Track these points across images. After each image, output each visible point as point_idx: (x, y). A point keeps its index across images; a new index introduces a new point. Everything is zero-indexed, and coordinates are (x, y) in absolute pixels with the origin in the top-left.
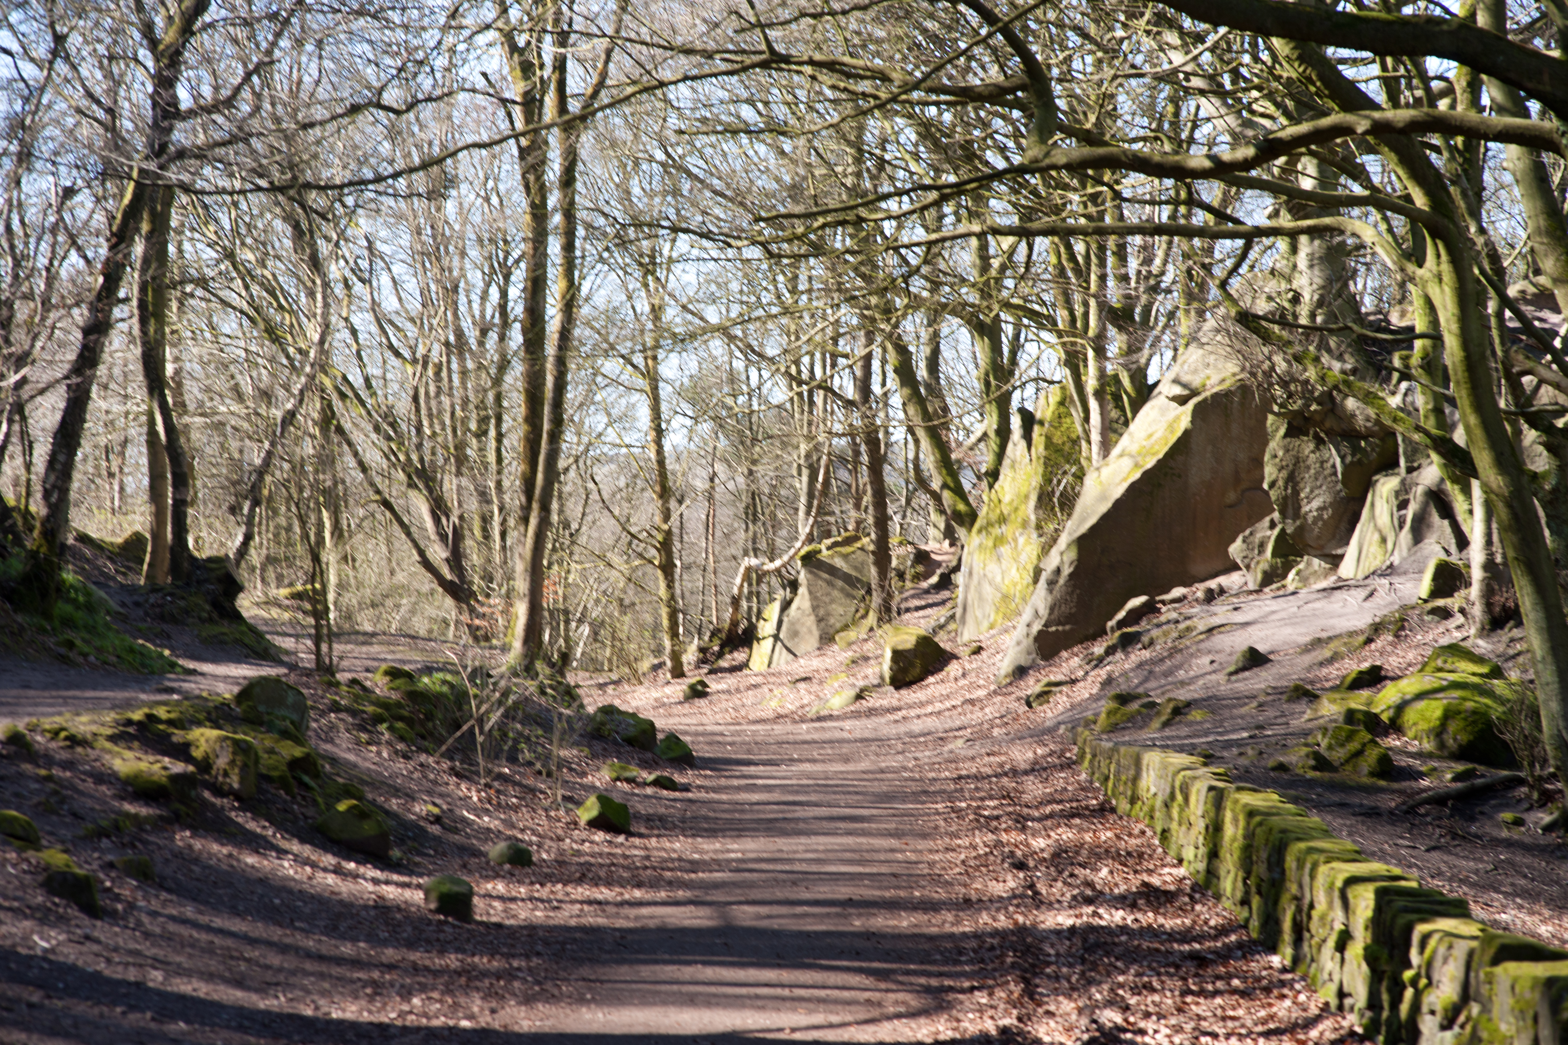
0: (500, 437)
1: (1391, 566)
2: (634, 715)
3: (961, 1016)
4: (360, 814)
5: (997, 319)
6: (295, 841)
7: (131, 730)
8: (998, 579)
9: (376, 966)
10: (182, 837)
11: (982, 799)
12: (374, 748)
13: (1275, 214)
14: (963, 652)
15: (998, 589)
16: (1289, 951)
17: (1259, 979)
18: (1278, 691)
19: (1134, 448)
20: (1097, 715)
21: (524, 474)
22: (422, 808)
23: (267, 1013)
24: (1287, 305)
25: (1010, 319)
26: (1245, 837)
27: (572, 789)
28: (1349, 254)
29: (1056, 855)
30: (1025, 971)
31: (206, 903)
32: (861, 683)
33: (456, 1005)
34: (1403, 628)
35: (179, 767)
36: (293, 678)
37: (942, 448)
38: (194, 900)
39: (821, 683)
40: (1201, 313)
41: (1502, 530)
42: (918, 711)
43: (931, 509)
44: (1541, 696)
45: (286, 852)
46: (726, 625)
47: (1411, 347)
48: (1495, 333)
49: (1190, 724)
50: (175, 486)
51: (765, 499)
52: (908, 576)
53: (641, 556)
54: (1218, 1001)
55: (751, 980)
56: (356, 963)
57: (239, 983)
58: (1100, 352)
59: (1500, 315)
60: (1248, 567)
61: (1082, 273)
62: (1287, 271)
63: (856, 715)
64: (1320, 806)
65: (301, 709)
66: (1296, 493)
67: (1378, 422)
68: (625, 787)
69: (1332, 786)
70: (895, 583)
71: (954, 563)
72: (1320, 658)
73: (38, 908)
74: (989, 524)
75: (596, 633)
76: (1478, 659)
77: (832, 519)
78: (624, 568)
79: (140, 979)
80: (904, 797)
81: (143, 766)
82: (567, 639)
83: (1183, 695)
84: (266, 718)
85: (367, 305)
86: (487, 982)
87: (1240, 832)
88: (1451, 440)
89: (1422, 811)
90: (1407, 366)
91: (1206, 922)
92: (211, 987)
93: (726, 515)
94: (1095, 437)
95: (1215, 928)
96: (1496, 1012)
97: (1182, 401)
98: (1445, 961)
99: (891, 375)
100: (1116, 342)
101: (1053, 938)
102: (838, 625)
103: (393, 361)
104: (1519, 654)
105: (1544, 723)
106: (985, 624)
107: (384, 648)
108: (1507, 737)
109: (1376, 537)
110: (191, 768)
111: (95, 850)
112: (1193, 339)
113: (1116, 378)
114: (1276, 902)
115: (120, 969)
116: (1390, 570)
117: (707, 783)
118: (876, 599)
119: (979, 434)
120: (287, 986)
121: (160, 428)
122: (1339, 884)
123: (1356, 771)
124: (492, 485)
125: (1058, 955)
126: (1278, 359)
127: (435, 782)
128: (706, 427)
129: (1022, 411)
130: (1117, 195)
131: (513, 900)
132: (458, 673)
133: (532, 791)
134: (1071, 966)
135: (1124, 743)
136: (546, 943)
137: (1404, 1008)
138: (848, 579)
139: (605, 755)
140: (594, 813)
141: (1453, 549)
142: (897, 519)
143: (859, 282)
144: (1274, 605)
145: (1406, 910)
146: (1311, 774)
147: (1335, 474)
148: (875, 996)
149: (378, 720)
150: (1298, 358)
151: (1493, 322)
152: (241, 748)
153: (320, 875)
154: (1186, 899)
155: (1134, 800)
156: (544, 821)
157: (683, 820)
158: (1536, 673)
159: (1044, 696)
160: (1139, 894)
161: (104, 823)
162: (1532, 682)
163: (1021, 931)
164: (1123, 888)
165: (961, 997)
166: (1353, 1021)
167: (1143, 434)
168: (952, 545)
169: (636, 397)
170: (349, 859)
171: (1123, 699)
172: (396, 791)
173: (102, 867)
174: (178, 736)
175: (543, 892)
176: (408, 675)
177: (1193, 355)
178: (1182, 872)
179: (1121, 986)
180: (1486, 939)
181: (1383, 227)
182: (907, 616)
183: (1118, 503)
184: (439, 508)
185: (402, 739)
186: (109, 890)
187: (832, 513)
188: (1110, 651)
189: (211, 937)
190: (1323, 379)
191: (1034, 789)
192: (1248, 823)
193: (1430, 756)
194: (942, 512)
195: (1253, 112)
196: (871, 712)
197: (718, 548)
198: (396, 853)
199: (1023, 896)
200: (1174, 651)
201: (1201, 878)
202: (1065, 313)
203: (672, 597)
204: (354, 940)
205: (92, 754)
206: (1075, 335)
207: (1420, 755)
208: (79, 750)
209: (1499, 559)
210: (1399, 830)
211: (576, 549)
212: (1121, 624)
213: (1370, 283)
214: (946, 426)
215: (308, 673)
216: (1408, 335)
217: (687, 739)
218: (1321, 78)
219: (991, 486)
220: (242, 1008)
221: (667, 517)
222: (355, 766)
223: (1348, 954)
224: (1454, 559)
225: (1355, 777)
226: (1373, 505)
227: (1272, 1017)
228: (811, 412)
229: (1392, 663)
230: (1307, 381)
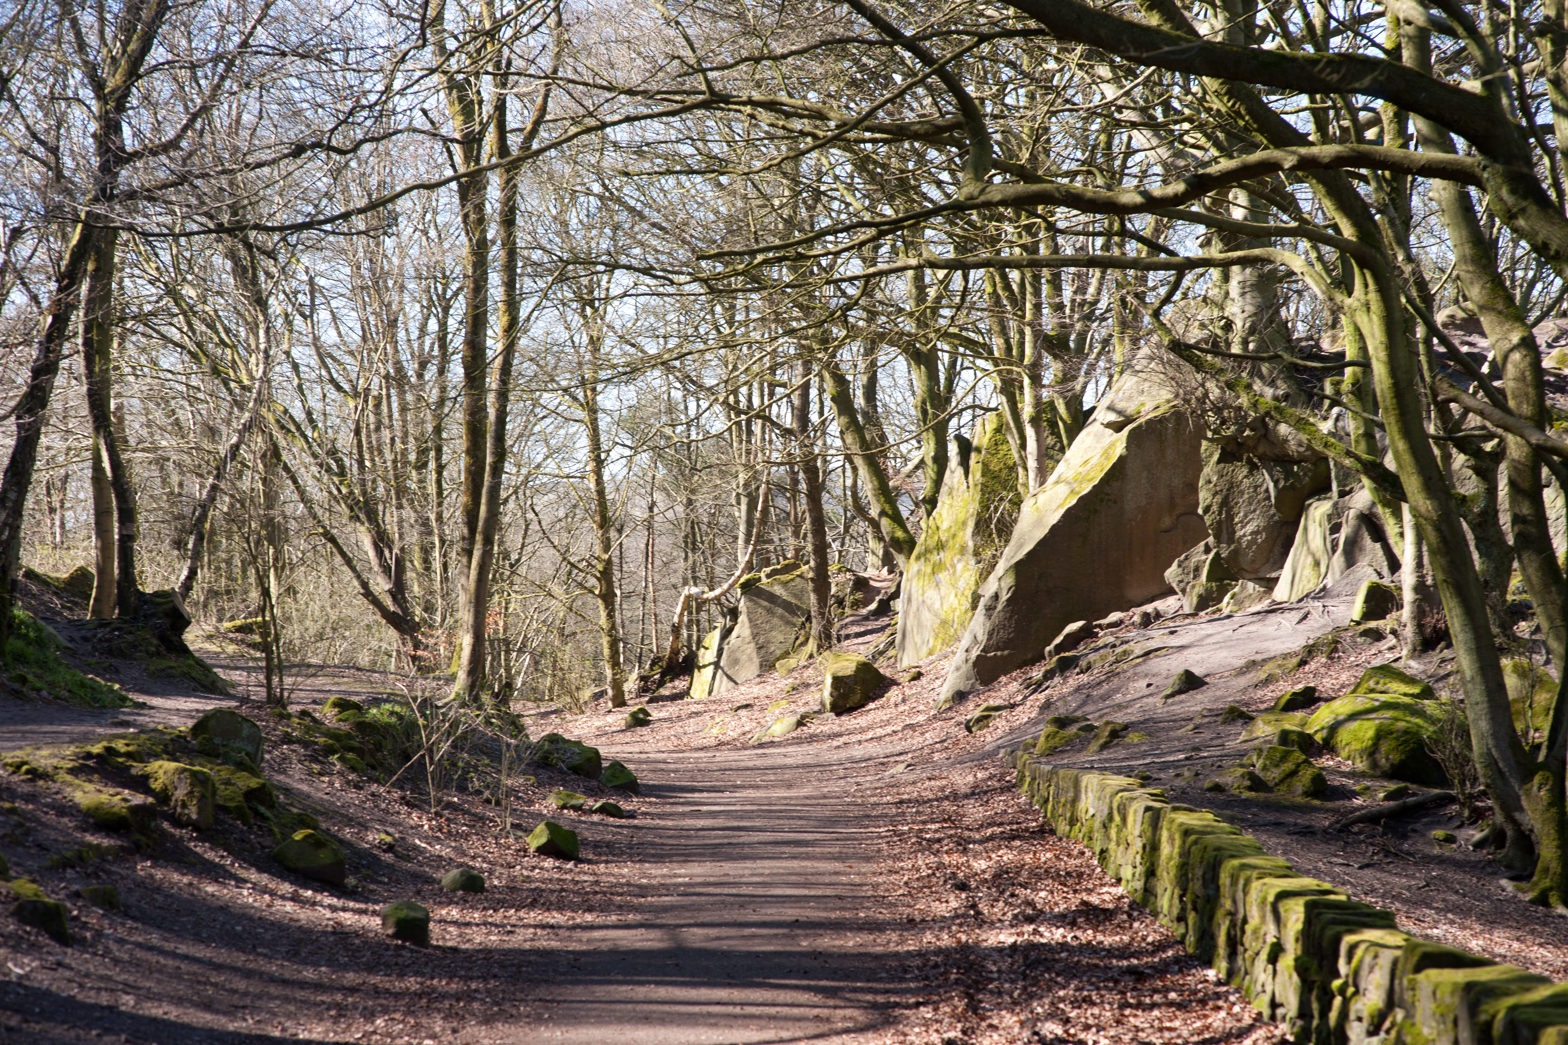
0: (440, 469)
1: (1324, 588)
2: (578, 743)
3: (907, 1030)
4: (316, 843)
5: (934, 349)
6: (253, 870)
7: (90, 763)
8: (937, 605)
9: (338, 989)
10: (143, 868)
11: (924, 823)
12: (326, 779)
13: (1206, 244)
14: (904, 678)
15: (936, 615)
16: (1224, 965)
17: (1195, 992)
18: (1213, 713)
19: (1070, 475)
20: (1036, 738)
21: (466, 506)
22: (374, 837)
23: (236, 1034)
24: (1219, 332)
25: (946, 347)
26: (1181, 855)
27: (520, 817)
28: (1280, 281)
29: (997, 876)
30: (969, 987)
31: (171, 931)
32: (803, 710)
33: (417, 1026)
34: (1336, 650)
35: (138, 799)
36: (244, 711)
37: (880, 475)
38: (159, 927)
39: (762, 710)
40: (1135, 341)
41: (1431, 552)
42: (859, 737)
43: (870, 536)
44: (1471, 716)
45: (245, 881)
46: (667, 653)
47: (1343, 374)
48: (1423, 358)
49: (1128, 746)
50: (121, 521)
51: (704, 527)
52: (847, 603)
53: (581, 585)
54: (1156, 1013)
55: (703, 998)
56: (318, 987)
57: (208, 1006)
58: (1036, 380)
59: (1428, 342)
60: (1184, 591)
61: (1018, 303)
62: (1219, 299)
63: (798, 741)
64: (1255, 826)
65: (256, 740)
66: (1230, 517)
67: (1309, 447)
68: (573, 814)
69: (1267, 806)
70: (834, 610)
71: (893, 590)
72: (1255, 681)
73: (10, 936)
74: (927, 551)
75: (537, 663)
76: (1410, 680)
77: (771, 548)
78: (563, 597)
79: (112, 1002)
80: (847, 822)
81: (104, 798)
82: (508, 669)
83: (1121, 718)
84: (222, 750)
85: (310, 339)
86: (447, 1004)
87: (1176, 850)
88: (1381, 465)
89: (1355, 829)
90: (1338, 393)
91: (1144, 939)
92: (181, 1010)
93: (663, 544)
94: (1032, 464)
95: (1152, 943)
96: (1418, 1018)
97: (1117, 427)
98: (1371, 970)
99: (828, 403)
100: (1052, 370)
101: (996, 956)
102: (778, 653)
103: (333, 394)
104: (1448, 675)
105: (1474, 742)
106: (924, 651)
107: (328, 680)
108: (1438, 756)
109: (1310, 560)
110: (150, 800)
111: (61, 880)
112: (1127, 366)
113: (1051, 404)
114: (1211, 917)
115: (92, 993)
116: (1323, 593)
117: (652, 810)
118: (816, 627)
119: (916, 461)
120: (254, 1010)
121: (106, 464)
122: (1271, 898)
123: (1290, 791)
124: (433, 517)
125: (999, 971)
126: (1211, 385)
127: (386, 811)
128: (644, 458)
129: (959, 438)
130: (1051, 227)
131: (468, 924)
132: (408, 704)
133: (482, 819)
134: (1013, 982)
135: (1063, 766)
136: (502, 966)
137: (1333, 1016)
138: (788, 607)
139: (551, 783)
140: (543, 840)
141: (1385, 571)
142: (835, 546)
143: (796, 312)
144: (1210, 628)
145: (1334, 922)
146: (1246, 794)
147: (1268, 498)
148: (824, 1012)
149: (329, 751)
150: (1230, 386)
151: (1421, 348)
152: (198, 779)
153: (278, 902)
154: (1125, 917)
155: (1073, 822)
156: (493, 848)
157: (630, 846)
158: (1466, 693)
159: (983, 720)
160: (1078, 912)
161: (69, 854)
162: (1462, 701)
163: (964, 949)
164: (1063, 907)
165: (906, 1012)
166: (1284, 1029)
167: (1080, 461)
168: (890, 572)
169: (574, 428)
170: (307, 888)
171: (1062, 723)
172: (350, 821)
173: (69, 897)
174: (137, 768)
175: (498, 917)
176: (357, 707)
177: (1127, 382)
178: (1120, 890)
179: (1062, 1000)
180: (1410, 947)
181: (1313, 255)
182: (846, 643)
183: (1054, 529)
184: (381, 540)
185: (353, 769)
186: (76, 918)
187: (771, 541)
188: (1049, 675)
189: (177, 963)
190: (1255, 405)
191: (975, 812)
192: (1184, 842)
193: (1363, 775)
194: (881, 539)
195: (1185, 144)
196: (812, 739)
197: (657, 577)
198: (351, 881)
199: (965, 916)
200: (1111, 675)
201: (1139, 896)
202: (1001, 341)
203: (613, 627)
204: (316, 965)
205: (54, 787)
206: (1011, 364)
207: (1352, 775)
208: (41, 783)
209: (1429, 582)
210: (1333, 848)
211: (516, 579)
212: (1059, 649)
213: (1302, 309)
214: (884, 454)
215: (260, 705)
216: (1338, 361)
217: (631, 767)
218: (1249, 112)
219: (929, 514)
220: (211, 1030)
221: (607, 548)
222: (308, 796)
223: (1279, 966)
224: (1386, 582)
225: (1289, 796)
226: (1306, 529)
227: (1207, 1028)
228: (749, 442)
229: (1325, 685)
230: (1240, 408)
